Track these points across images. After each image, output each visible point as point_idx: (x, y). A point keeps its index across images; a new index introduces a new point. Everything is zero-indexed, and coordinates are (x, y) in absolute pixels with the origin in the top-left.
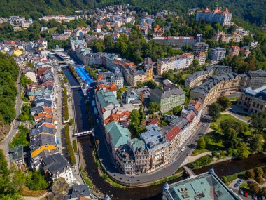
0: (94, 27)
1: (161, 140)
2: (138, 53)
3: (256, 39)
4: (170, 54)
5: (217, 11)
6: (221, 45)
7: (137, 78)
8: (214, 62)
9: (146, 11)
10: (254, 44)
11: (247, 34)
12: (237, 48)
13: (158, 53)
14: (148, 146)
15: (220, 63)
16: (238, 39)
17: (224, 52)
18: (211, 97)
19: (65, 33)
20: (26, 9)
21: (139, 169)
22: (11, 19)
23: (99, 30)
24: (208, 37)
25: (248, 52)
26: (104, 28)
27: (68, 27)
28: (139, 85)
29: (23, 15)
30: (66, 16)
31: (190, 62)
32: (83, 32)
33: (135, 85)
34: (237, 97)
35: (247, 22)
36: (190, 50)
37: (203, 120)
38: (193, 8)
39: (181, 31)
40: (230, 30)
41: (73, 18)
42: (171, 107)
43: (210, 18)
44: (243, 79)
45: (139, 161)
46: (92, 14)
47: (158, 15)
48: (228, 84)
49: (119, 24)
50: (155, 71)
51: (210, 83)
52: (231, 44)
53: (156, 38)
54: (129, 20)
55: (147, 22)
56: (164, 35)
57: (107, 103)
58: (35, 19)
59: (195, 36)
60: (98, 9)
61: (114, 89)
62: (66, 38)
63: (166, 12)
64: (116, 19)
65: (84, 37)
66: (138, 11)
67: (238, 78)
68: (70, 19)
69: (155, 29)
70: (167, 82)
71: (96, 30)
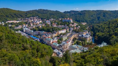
0: (29, 24)
1: (66, 43)
2: (51, 30)
3: (79, 26)
4: (60, 30)
5: (68, 19)
6: (72, 27)
7: (54, 35)
9: (45, 19)
10: (79, 27)
11: (77, 24)
12: (75, 28)
13: (57, 30)
14: (64, 44)
15: (72, 31)
16: (75, 26)
17: (73, 29)
18: (72, 38)
23: (32, 25)
24: (68, 25)
26: (33, 24)
27: (20, 24)
28: (55, 37)
30: (16, 21)
31: (65, 31)
32: (26, 26)
33: (54, 37)
34: (77, 38)
35: (76, 22)
36: (64, 29)
37: (72, 42)
38: (60, 18)
39: (60, 24)
40: (73, 24)
41: (19, 22)
43: (67, 21)
45: (63, 47)
46: (25, 20)
47: (50, 20)
48: (75, 35)
49: (38, 23)
50: (58, 34)
51: (71, 35)
52: (74, 27)
53: (55, 26)
54: (41, 22)
55: (48, 22)
58: (4, 22)
59: (65, 25)
60: (27, 18)
61: (50, 37)
62: (20, 28)
63: (52, 19)
64: (36, 22)
65: (27, 27)
66: (42, 19)
67: (77, 34)
68: (18, 22)
69: (53, 24)
70: (62, 35)
71: (30, 25)
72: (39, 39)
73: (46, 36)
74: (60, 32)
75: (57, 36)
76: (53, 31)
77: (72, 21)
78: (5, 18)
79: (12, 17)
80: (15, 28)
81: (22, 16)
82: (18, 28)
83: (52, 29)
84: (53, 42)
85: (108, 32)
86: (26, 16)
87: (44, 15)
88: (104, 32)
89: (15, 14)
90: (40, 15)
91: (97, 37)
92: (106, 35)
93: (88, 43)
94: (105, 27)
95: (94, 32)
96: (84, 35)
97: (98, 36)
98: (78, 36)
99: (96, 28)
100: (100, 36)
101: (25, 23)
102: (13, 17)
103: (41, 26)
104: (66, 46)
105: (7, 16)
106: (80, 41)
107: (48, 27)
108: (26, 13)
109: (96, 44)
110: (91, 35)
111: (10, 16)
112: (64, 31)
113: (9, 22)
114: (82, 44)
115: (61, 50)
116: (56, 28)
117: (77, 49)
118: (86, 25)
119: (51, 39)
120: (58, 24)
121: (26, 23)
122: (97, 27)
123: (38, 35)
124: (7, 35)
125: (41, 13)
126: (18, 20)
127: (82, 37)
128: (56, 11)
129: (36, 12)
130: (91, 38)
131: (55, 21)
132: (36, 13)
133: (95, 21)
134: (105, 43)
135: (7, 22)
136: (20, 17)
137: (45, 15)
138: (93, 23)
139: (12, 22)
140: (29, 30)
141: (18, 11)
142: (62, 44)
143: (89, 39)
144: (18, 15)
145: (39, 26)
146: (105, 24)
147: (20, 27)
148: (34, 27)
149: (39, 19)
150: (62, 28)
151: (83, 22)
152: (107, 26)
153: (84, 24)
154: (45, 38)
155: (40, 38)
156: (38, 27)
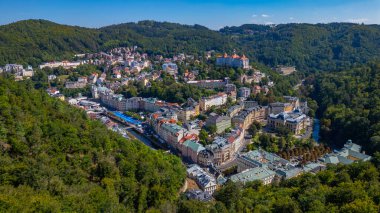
0: (111, 72)
1: (227, 142)
2: (179, 95)
3: (271, 80)
4: (207, 95)
5: (235, 56)
6: (246, 85)
7: (189, 113)
8: (243, 99)
9: (160, 54)
10: (271, 84)
11: (263, 76)
12: (258, 88)
13: (197, 94)
14: (221, 145)
15: (248, 99)
16: (258, 80)
17: (249, 91)
18: (248, 122)
19: (80, 80)
20: (21, 56)
21: (216, 162)
22: (8, 67)
23: (119, 76)
24: (234, 79)
25: (267, 90)
26: (123, 74)
27: (82, 74)
28: (192, 118)
29: (20, 63)
30: (70, 61)
31: (225, 100)
32: (102, 79)
33: (188, 118)
34: (264, 123)
35: (262, 64)
36: (222, 91)
37: (245, 138)
38: (207, 50)
39: (208, 75)
40: (250, 73)
41: (78, 64)
42: (223, 129)
43: (230, 63)
44: (267, 109)
45: (216, 156)
46: (97, 58)
47: (175, 59)
48: (257, 114)
49: (139, 69)
50: (201, 110)
51: (244, 113)
52: (253, 84)
54: (146, 64)
55: (170, 66)
56: (196, 79)
57: (177, 130)
58: (35, 65)
59: (222, 78)
60: (102, 53)
61: (175, 122)
62: (82, 86)
63: (183, 56)
64: (132, 64)
65: (104, 84)
66: (149, 54)
67: (263, 109)
68: (75, 65)
69: (186, 74)
70: (213, 114)
71: (114, 75)
72: (143, 125)
73: (165, 115)
74: (209, 103)
75: (199, 117)
76: (186, 97)
77: (246, 65)
78: (36, 52)
79: (57, 49)
80: (67, 87)
81: (86, 46)
82: (75, 85)
83: (183, 91)
84: (184, 139)
85: (366, 107)
86: (101, 44)
87: (155, 39)
88: (354, 105)
89: (67, 40)
90: (144, 40)
91: (329, 122)
92: (358, 118)
93: (297, 143)
94: (356, 88)
95: (319, 102)
96: (285, 114)
97: (331, 117)
98: (267, 117)
99: (327, 89)
100: (339, 119)
101: (98, 68)
102: (60, 48)
103: (146, 81)
104: (226, 154)
105: (42, 47)
106: (274, 135)
107: (169, 84)
108: (100, 36)
109: (325, 147)
110: (309, 114)
111: (50, 46)
112: (219, 101)
113: (47, 65)
114: (280, 144)
115: (210, 167)
116: (195, 90)
117: (261, 166)
118: (293, 74)
119: (179, 128)
120: (201, 75)
121: (102, 70)
122: (331, 86)
123: (138, 111)
124: (48, 125)
125: (147, 35)
126: (76, 60)
127: (279, 121)
128: (196, 26)
129: (130, 31)
130: (309, 122)
131: (192, 65)
132: (130, 35)
133: (324, 62)
134: (354, 145)
135: (42, 67)
136: (83, 48)
137: (161, 39)
138: (317, 67)
139: (57, 65)
140: (112, 93)
141: (77, 28)
142: (213, 146)
143: (301, 128)
144: (76, 43)
145: (142, 80)
146: (358, 77)
147: (82, 82)
148: (126, 83)
149: (141, 54)
150: (216, 89)
151: (284, 63)
152: (363, 85)
153: (287, 71)
154: (162, 123)
155: (145, 120)
156: (137, 85)
